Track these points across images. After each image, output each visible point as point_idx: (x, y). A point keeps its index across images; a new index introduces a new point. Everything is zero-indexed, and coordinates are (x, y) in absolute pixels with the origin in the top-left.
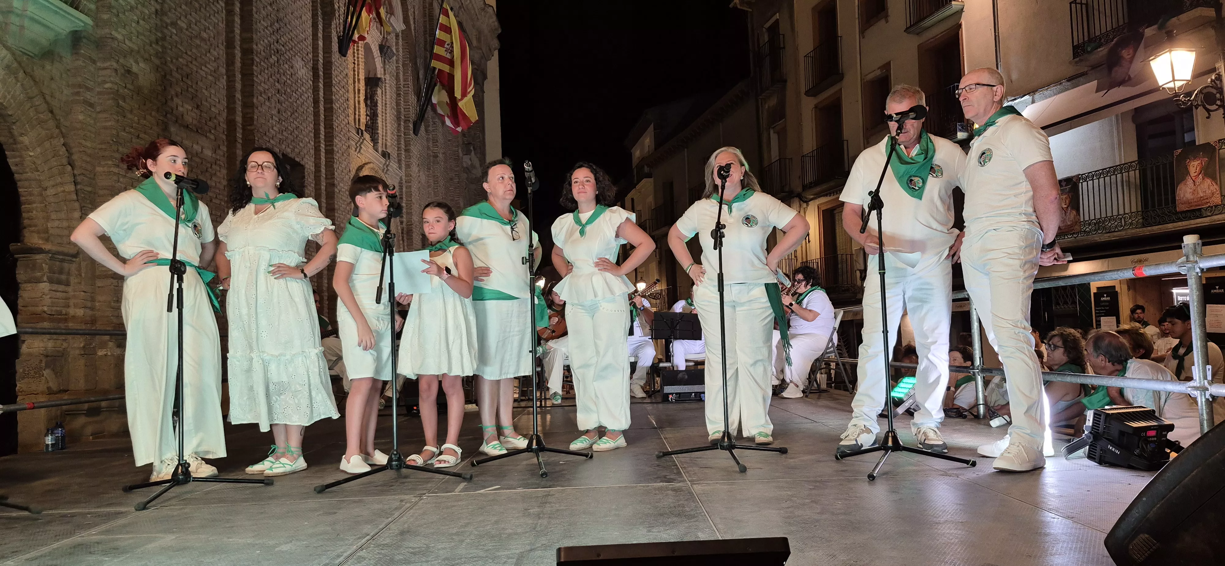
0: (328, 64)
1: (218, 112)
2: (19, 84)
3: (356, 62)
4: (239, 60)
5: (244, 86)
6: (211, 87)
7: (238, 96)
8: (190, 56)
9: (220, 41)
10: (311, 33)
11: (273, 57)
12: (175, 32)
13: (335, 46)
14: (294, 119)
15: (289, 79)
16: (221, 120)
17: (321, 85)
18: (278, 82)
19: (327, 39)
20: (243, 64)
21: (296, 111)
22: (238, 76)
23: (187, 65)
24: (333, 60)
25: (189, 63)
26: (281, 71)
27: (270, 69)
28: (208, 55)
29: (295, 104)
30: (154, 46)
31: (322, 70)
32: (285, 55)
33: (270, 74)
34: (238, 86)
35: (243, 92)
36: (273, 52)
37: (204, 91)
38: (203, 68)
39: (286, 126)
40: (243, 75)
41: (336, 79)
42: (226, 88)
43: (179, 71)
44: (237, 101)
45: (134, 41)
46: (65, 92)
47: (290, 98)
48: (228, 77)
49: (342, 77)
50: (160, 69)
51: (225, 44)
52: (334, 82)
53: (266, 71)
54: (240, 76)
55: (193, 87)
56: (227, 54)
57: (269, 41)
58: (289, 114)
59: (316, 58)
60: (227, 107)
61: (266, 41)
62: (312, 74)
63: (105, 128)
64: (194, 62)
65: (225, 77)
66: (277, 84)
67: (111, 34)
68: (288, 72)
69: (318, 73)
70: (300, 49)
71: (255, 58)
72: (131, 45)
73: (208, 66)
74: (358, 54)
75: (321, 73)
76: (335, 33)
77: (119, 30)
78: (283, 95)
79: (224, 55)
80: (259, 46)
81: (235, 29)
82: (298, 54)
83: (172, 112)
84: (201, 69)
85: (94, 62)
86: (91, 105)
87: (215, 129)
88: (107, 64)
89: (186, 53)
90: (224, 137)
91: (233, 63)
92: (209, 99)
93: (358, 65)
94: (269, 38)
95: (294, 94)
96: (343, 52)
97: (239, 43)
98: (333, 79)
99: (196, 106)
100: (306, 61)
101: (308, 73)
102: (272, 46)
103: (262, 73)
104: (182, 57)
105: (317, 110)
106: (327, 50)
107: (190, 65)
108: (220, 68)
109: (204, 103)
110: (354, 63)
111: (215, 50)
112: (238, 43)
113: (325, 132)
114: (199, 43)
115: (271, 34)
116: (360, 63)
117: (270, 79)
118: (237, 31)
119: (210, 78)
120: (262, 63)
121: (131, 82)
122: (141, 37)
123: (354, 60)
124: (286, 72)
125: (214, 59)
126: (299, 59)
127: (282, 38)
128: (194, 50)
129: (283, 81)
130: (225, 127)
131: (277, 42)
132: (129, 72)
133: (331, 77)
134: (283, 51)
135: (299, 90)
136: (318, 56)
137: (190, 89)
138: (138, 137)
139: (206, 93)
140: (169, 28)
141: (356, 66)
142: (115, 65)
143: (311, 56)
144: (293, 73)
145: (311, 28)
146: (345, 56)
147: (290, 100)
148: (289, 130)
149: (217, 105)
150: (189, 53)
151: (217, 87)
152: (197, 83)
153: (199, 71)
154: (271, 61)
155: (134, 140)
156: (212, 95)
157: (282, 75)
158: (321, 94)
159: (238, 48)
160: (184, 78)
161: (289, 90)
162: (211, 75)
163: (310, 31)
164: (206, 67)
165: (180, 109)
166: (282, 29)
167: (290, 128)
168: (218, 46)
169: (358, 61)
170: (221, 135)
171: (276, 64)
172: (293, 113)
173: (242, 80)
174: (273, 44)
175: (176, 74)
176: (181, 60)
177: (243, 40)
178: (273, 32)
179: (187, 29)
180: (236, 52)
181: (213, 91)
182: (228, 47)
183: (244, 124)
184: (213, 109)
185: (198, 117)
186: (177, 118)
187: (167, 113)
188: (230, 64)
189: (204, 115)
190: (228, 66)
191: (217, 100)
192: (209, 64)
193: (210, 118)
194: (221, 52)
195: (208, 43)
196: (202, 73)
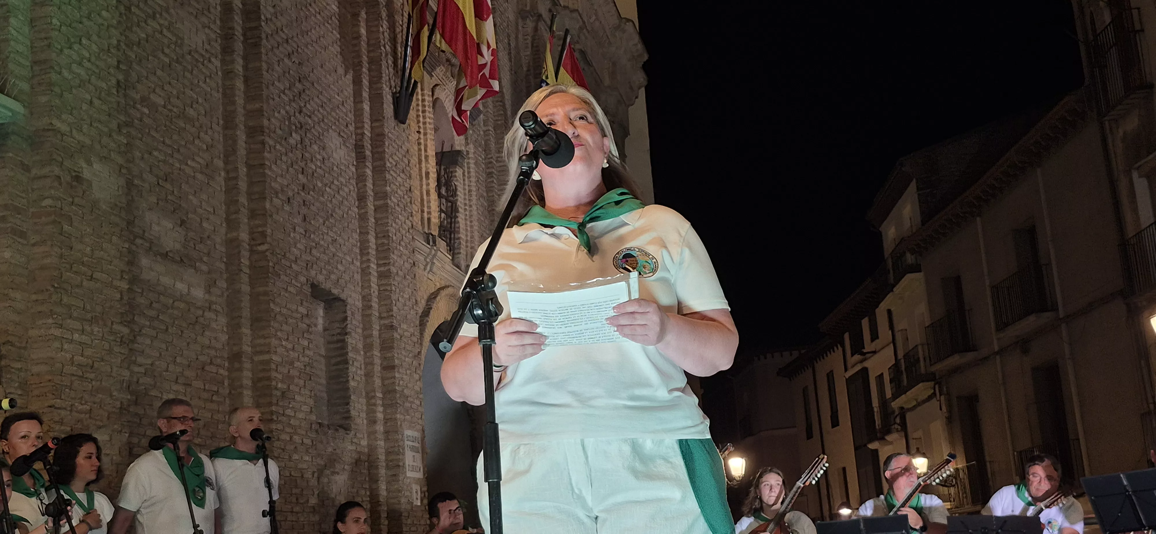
0: (378, 138)
1: (213, 228)
3: (422, 131)
4: (244, 145)
5: (251, 183)
6: (201, 190)
7: (243, 200)
8: (169, 146)
9: (215, 119)
10: (352, 92)
11: (294, 135)
12: (147, 112)
13: (389, 109)
14: (328, 227)
15: (320, 168)
16: (218, 240)
17: (369, 172)
18: (303, 173)
19: (376, 98)
20: (249, 150)
21: (332, 215)
22: (243, 170)
23: (164, 161)
24: (386, 131)
25: (168, 158)
26: (307, 155)
27: (290, 155)
28: (197, 142)
29: (330, 205)
30: (115, 136)
31: (369, 147)
32: (313, 130)
33: (289, 162)
34: (243, 185)
35: (249, 194)
36: (294, 127)
37: (191, 197)
38: (189, 162)
39: (317, 240)
40: (249, 167)
41: (391, 160)
42: (224, 189)
43: (154, 170)
44: (241, 208)
45: (85, 130)
47: (323, 196)
48: (227, 172)
49: (400, 156)
50: (124, 171)
51: (221, 122)
52: (388, 164)
53: (284, 158)
54: (245, 170)
55: (175, 192)
56: (225, 136)
57: (287, 112)
58: (321, 221)
59: (359, 131)
60: (227, 219)
61: (283, 112)
62: (354, 155)
63: (42, 268)
64: (176, 155)
65: (223, 174)
66: (300, 176)
67: (51, 124)
68: (318, 157)
69: (364, 152)
70: (335, 119)
71: (267, 139)
72: (81, 138)
73: (197, 159)
74: (424, 117)
75: (368, 153)
76: (388, 89)
77: (64, 116)
78: (311, 193)
79: (221, 140)
80: (272, 120)
81: (237, 98)
82: (333, 127)
83: (144, 235)
84: (187, 164)
85: (27, 169)
86: (23, 235)
87: (208, 254)
88: (45, 171)
89: (164, 142)
90: (223, 266)
91: (234, 151)
92: (199, 211)
93: (425, 134)
94: (288, 108)
95: (327, 189)
96: (401, 116)
97: (243, 119)
98: (386, 159)
99: (179, 222)
100: (345, 136)
101: (348, 156)
102: (292, 118)
103: (279, 162)
104: (156, 149)
105: (363, 211)
106: (377, 117)
107: (170, 161)
108: (215, 161)
109: (192, 216)
110: (419, 132)
111: (206, 133)
112: (240, 119)
113: (376, 244)
114: (184, 125)
115: (290, 100)
116: (429, 131)
117: (290, 169)
118: (240, 101)
119: (199, 176)
120: (278, 147)
121: (81, 195)
122: (95, 125)
123: (419, 127)
124: (315, 157)
125: (205, 148)
126: (334, 135)
127: (308, 105)
128: (175, 137)
129: (310, 171)
130: (223, 249)
131: (300, 112)
132: (78, 178)
133: (385, 157)
134: (309, 125)
135: (336, 182)
136: (363, 127)
137: (169, 197)
138: (92, 278)
139: (195, 201)
140: (139, 106)
141: (422, 136)
142: (57, 171)
143: (352, 128)
144: (326, 156)
145: (352, 86)
146: (404, 123)
147: (321, 198)
148: (322, 246)
149: (212, 217)
150: (167, 141)
151: (211, 190)
152: (180, 187)
153: (183, 167)
154: (292, 141)
155: (85, 283)
156: (203, 203)
157: (309, 161)
158: (370, 184)
159: (242, 127)
160: (160, 181)
161: (320, 185)
162: (202, 173)
163: (350, 90)
164: (193, 160)
165: (156, 228)
166: (307, 92)
167: (322, 243)
168: (211, 128)
169: (425, 129)
170: (218, 264)
171: (299, 146)
172: (328, 219)
173: (248, 175)
174: (294, 116)
175: (150, 175)
176: (156, 153)
177: (249, 114)
178: (294, 96)
179: (164, 107)
180: (238, 133)
181: (204, 197)
182: (226, 127)
183: (253, 243)
184: (205, 225)
185: (183, 239)
186: (151, 243)
187: (136, 237)
188: (230, 153)
189: (191, 234)
190: (226, 156)
191: (211, 210)
192: (199, 155)
193: (201, 238)
194: (216, 135)
195: (196, 124)
196: (188, 170)
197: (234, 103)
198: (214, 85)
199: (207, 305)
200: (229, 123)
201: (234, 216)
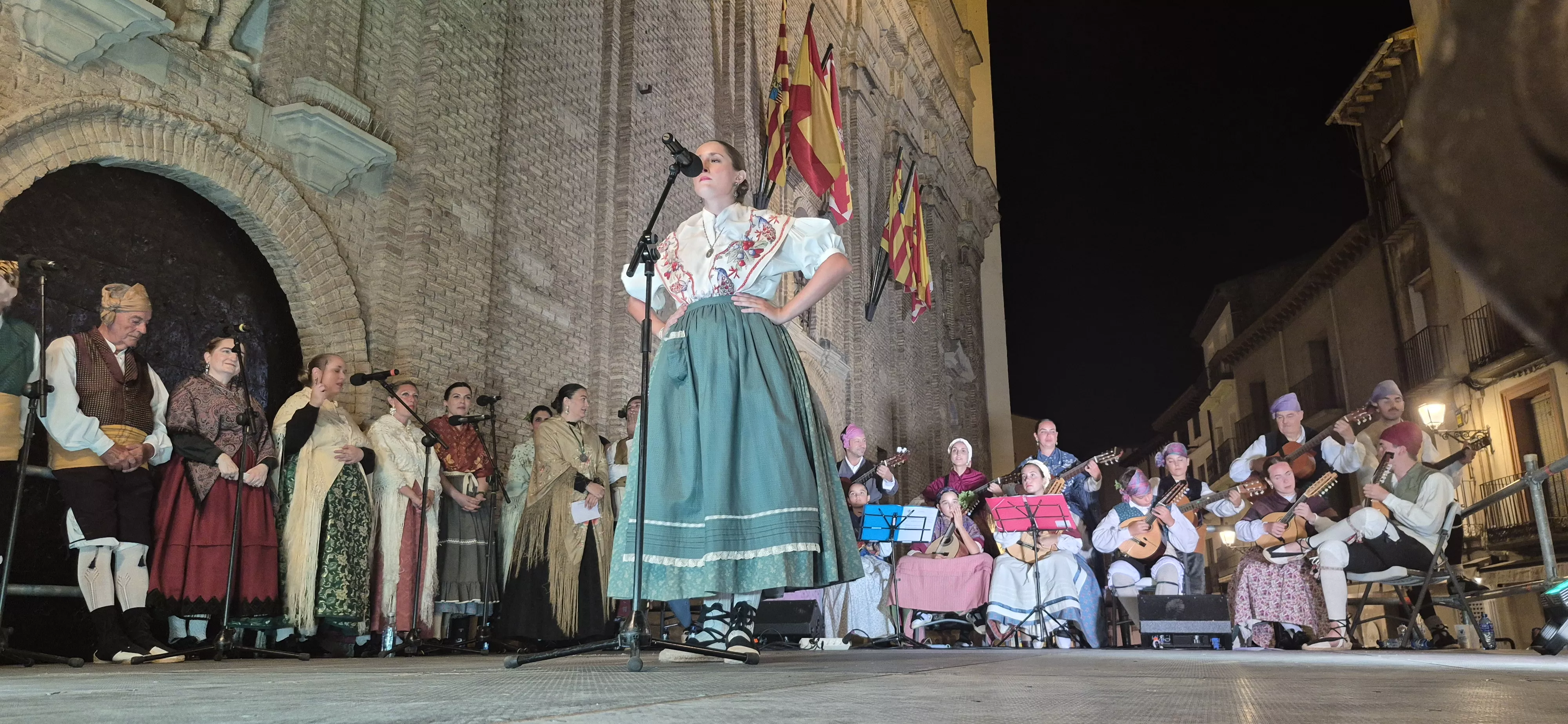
1: (583, 275)
2: (304, 221)
4: (611, 214)
5: (616, 245)
6: (572, 245)
7: (609, 256)
8: (545, 208)
9: (589, 193)
12: (526, 179)
16: (585, 285)
20: (617, 221)
22: (610, 234)
23: (539, 218)
25: (543, 216)
28: (571, 208)
30: (485, 187)
34: (609, 245)
35: (614, 252)
37: (562, 248)
38: (562, 222)
40: (616, 232)
42: (593, 247)
43: (529, 223)
44: (607, 263)
46: (368, 235)
48: (596, 234)
51: (595, 197)
54: (612, 234)
55: (548, 243)
56: (597, 208)
60: (594, 270)
63: (411, 277)
64: (550, 215)
65: (593, 235)
79: (594, 209)
80: (636, 197)
81: (608, 179)
84: (560, 223)
85: (406, 202)
86: (397, 251)
88: (419, 204)
89: (540, 204)
91: (603, 219)
92: (569, 260)
99: (550, 266)
104: (532, 208)
107: (545, 219)
108: (587, 224)
109: (562, 263)
111: (580, 203)
114: (559, 194)
115: (654, 185)
119: (570, 233)
121: (449, 226)
125: (579, 214)
128: (551, 202)
130: (590, 293)
132: (447, 214)
137: (542, 245)
139: (566, 253)
149: (580, 267)
150: (544, 204)
151: (581, 246)
152: (553, 240)
156: (573, 255)
159: (611, 202)
160: (534, 233)
162: (573, 231)
164: (567, 221)
165: (527, 267)
168: (585, 200)
170: (584, 303)
173: (614, 238)
175: (525, 227)
177: (617, 192)
179: (542, 177)
180: (607, 205)
181: (575, 250)
182: (598, 201)
183: (615, 289)
184: (574, 271)
185: (552, 279)
186: (523, 278)
187: (507, 271)
188: (600, 219)
189: (560, 277)
190: (598, 222)
191: (581, 262)
192: (572, 218)
193: (570, 281)
194: (589, 207)
195: (571, 194)
196: (560, 228)
197: (605, 182)
198: (590, 168)
199: (572, 332)
200: (601, 197)
201: (599, 268)
